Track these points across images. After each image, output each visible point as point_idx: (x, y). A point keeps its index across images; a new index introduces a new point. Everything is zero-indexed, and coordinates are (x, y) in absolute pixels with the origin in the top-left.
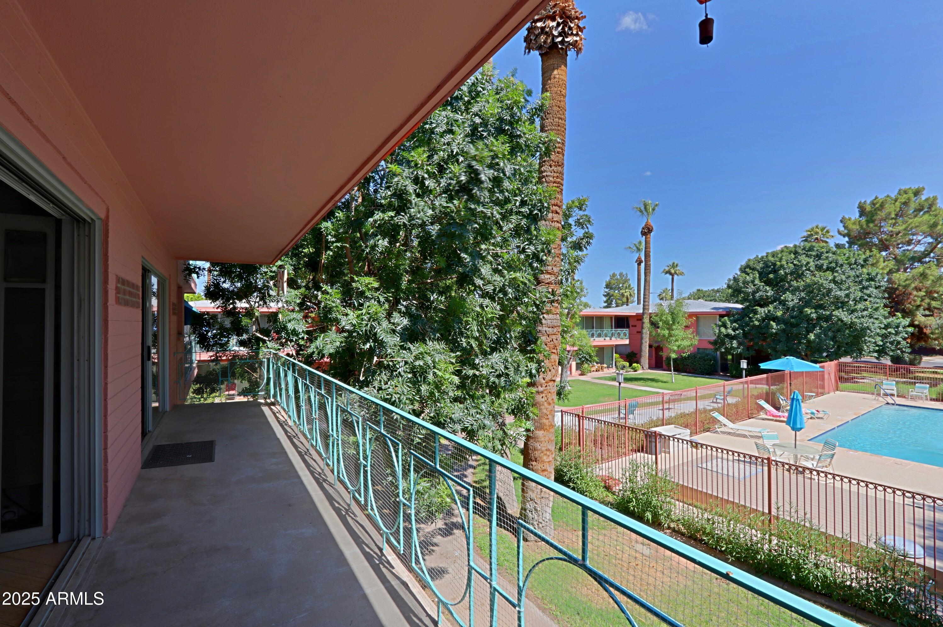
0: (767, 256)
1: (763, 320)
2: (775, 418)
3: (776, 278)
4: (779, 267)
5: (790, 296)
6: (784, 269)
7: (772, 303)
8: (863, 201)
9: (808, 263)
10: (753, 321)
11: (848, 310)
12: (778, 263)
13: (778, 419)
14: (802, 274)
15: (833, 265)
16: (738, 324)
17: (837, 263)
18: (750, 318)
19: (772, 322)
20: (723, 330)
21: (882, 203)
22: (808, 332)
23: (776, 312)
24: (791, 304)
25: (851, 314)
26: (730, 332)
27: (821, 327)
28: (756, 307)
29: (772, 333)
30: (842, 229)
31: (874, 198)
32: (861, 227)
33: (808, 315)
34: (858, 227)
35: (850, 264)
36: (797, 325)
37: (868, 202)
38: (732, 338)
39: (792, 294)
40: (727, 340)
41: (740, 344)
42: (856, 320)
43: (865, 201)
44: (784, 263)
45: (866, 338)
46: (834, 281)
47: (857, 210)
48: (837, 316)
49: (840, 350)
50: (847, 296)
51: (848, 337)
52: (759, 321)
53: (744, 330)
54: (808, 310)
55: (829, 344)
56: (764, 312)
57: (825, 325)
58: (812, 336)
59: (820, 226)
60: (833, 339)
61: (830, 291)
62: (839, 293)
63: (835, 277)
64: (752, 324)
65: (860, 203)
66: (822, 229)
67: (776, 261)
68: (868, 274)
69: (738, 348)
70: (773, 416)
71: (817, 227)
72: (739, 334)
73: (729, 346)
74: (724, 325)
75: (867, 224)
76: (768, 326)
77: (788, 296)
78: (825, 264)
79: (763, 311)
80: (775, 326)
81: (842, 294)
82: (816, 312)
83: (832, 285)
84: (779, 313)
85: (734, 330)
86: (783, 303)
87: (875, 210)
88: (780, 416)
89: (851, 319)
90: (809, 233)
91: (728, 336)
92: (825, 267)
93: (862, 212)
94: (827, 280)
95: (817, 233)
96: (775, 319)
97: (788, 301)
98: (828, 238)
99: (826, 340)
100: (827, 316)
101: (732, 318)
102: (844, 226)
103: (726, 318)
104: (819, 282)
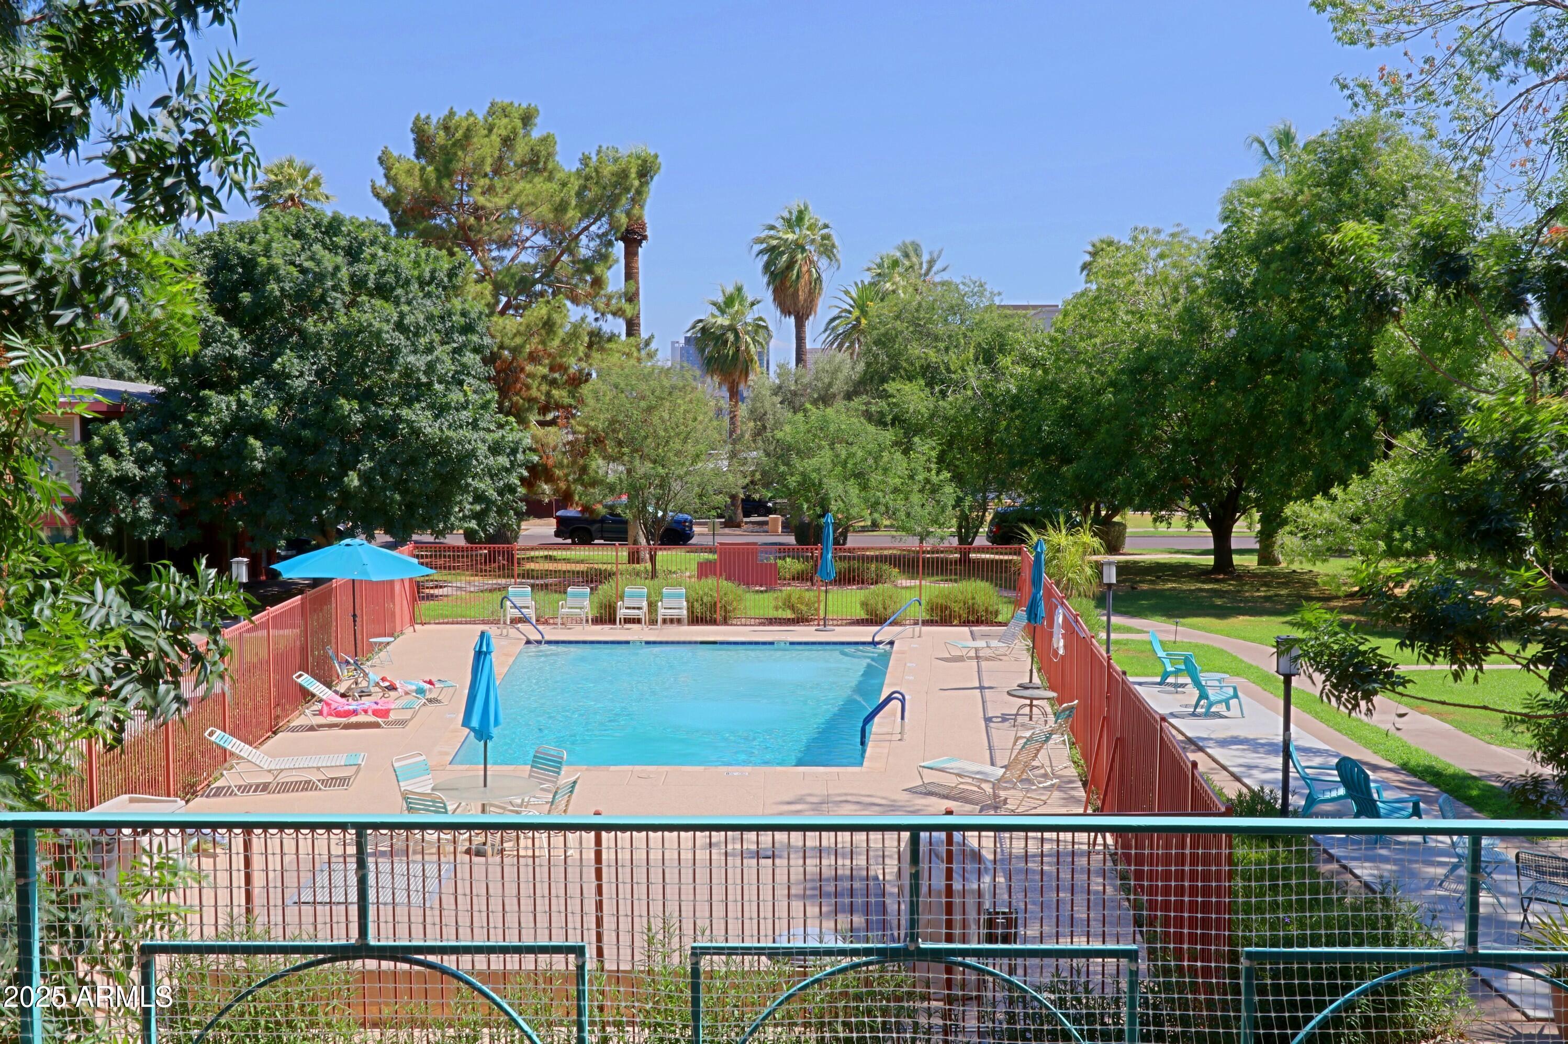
0: (220, 234)
1: (227, 431)
2: (343, 720)
3: (255, 303)
4: (263, 274)
5: (296, 361)
6: (279, 280)
7: (247, 379)
8: (423, 116)
9: (337, 268)
10: (194, 436)
11: (431, 406)
12: (262, 260)
13: (354, 719)
14: (323, 298)
15: (390, 278)
16: (151, 442)
17: (398, 276)
18: (188, 425)
19: (251, 440)
20: (107, 462)
21: (468, 129)
22: (346, 465)
23: (260, 410)
24: (299, 384)
25: (436, 417)
26: (130, 468)
27: (373, 452)
28: (207, 392)
29: (253, 473)
30: (381, 182)
31: (446, 112)
32: (425, 183)
33: (344, 417)
34: (417, 184)
35: (422, 284)
36: (315, 448)
37: (434, 120)
38: (132, 487)
39: (300, 357)
40: (120, 494)
41: (158, 507)
42: (451, 433)
43: (428, 117)
44: (278, 261)
45: (470, 480)
46: (400, 326)
47: (412, 136)
48: (410, 423)
49: (413, 515)
50: (430, 368)
51: (433, 479)
52: (214, 434)
53: (169, 464)
54: (345, 405)
55: (392, 500)
56: (228, 407)
57: (381, 446)
58: (353, 480)
59: (298, 162)
60: (401, 485)
61: (394, 352)
62: (411, 359)
63: (402, 315)
64: (194, 443)
65: (417, 118)
66: (305, 172)
67: (255, 254)
68: (464, 314)
69: (156, 521)
70: (339, 714)
71: (291, 163)
72: (155, 477)
73: (126, 516)
74: (111, 449)
75: (439, 179)
76: (241, 453)
77: (288, 361)
78: (372, 276)
79: (224, 406)
80: (260, 452)
81: (419, 361)
82: (362, 410)
83: (400, 339)
84: (271, 412)
85: (142, 461)
86: (278, 380)
87: (454, 145)
88: (355, 713)
89: (441, 429)
90: (273, 177)
91: (123, 481)
92: (371, 284)
93: (423, 145)
94: (388, 321)
95: (291, 182)
96: (260, 429)
97: (289, 376)
98: (317, 200)
99: (384, 489)
100: (387, 422)
101: (131, 425)
102: (386, 176)
103: (115, 423)
104: (370, 325)
